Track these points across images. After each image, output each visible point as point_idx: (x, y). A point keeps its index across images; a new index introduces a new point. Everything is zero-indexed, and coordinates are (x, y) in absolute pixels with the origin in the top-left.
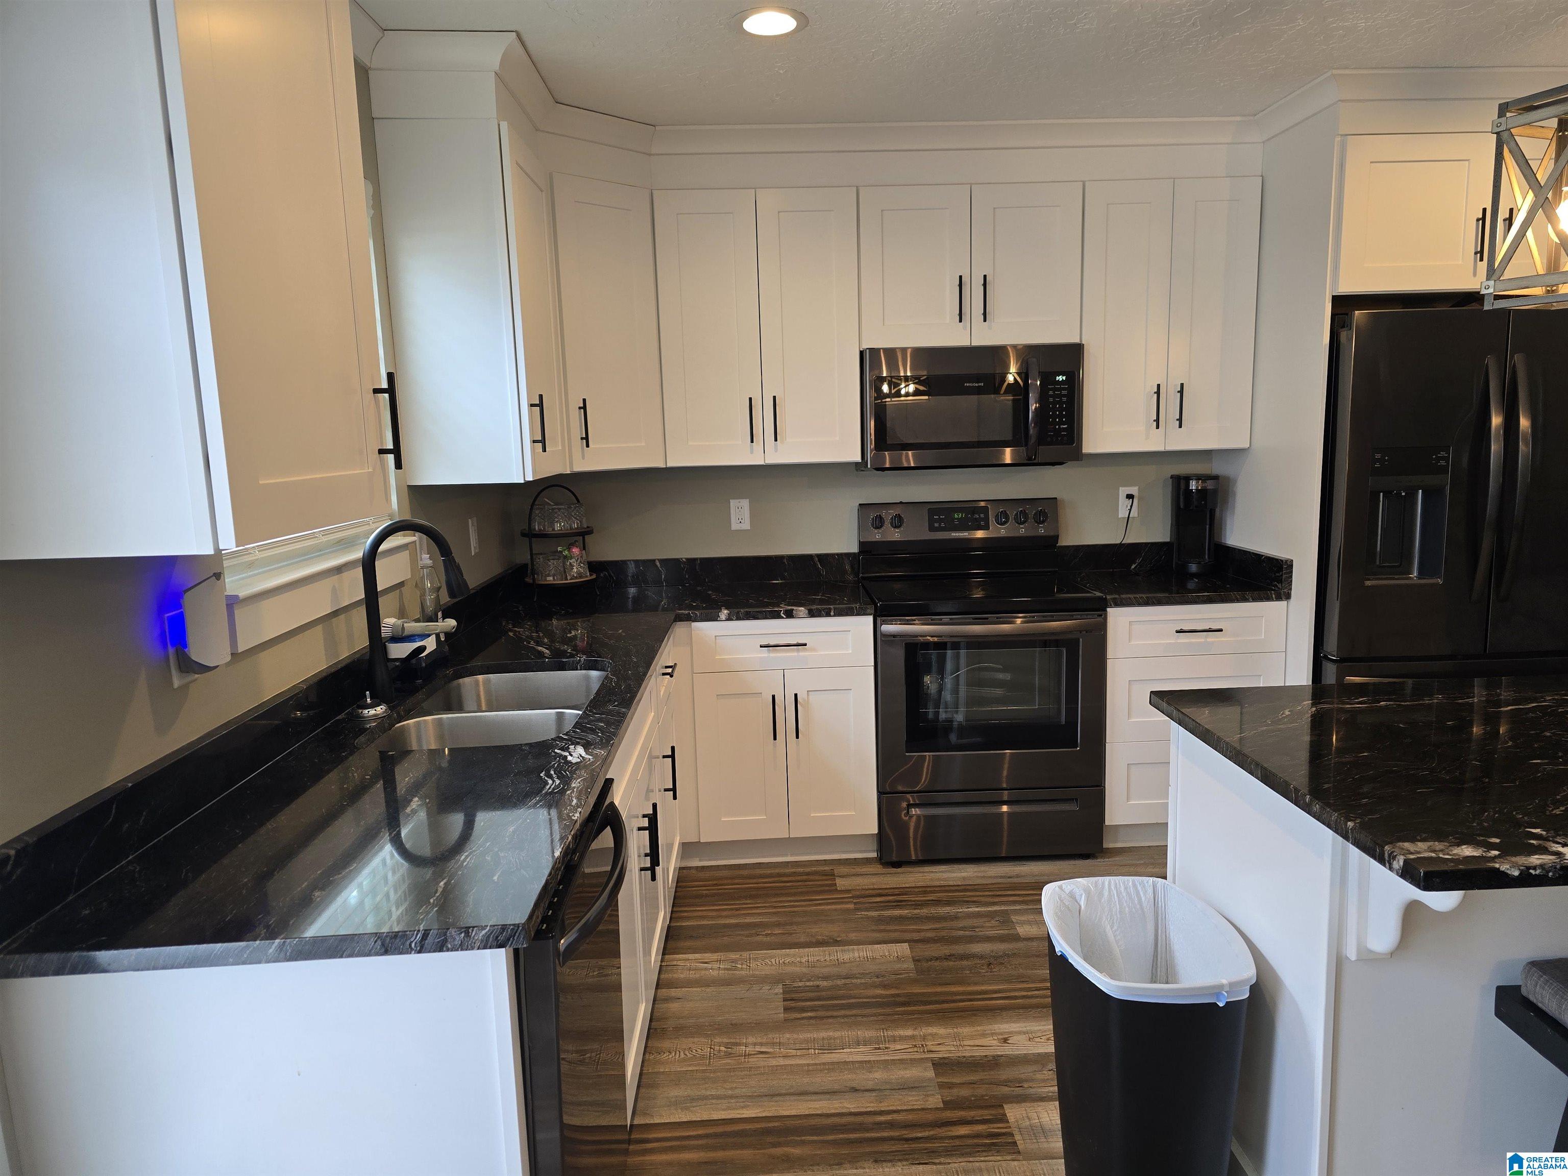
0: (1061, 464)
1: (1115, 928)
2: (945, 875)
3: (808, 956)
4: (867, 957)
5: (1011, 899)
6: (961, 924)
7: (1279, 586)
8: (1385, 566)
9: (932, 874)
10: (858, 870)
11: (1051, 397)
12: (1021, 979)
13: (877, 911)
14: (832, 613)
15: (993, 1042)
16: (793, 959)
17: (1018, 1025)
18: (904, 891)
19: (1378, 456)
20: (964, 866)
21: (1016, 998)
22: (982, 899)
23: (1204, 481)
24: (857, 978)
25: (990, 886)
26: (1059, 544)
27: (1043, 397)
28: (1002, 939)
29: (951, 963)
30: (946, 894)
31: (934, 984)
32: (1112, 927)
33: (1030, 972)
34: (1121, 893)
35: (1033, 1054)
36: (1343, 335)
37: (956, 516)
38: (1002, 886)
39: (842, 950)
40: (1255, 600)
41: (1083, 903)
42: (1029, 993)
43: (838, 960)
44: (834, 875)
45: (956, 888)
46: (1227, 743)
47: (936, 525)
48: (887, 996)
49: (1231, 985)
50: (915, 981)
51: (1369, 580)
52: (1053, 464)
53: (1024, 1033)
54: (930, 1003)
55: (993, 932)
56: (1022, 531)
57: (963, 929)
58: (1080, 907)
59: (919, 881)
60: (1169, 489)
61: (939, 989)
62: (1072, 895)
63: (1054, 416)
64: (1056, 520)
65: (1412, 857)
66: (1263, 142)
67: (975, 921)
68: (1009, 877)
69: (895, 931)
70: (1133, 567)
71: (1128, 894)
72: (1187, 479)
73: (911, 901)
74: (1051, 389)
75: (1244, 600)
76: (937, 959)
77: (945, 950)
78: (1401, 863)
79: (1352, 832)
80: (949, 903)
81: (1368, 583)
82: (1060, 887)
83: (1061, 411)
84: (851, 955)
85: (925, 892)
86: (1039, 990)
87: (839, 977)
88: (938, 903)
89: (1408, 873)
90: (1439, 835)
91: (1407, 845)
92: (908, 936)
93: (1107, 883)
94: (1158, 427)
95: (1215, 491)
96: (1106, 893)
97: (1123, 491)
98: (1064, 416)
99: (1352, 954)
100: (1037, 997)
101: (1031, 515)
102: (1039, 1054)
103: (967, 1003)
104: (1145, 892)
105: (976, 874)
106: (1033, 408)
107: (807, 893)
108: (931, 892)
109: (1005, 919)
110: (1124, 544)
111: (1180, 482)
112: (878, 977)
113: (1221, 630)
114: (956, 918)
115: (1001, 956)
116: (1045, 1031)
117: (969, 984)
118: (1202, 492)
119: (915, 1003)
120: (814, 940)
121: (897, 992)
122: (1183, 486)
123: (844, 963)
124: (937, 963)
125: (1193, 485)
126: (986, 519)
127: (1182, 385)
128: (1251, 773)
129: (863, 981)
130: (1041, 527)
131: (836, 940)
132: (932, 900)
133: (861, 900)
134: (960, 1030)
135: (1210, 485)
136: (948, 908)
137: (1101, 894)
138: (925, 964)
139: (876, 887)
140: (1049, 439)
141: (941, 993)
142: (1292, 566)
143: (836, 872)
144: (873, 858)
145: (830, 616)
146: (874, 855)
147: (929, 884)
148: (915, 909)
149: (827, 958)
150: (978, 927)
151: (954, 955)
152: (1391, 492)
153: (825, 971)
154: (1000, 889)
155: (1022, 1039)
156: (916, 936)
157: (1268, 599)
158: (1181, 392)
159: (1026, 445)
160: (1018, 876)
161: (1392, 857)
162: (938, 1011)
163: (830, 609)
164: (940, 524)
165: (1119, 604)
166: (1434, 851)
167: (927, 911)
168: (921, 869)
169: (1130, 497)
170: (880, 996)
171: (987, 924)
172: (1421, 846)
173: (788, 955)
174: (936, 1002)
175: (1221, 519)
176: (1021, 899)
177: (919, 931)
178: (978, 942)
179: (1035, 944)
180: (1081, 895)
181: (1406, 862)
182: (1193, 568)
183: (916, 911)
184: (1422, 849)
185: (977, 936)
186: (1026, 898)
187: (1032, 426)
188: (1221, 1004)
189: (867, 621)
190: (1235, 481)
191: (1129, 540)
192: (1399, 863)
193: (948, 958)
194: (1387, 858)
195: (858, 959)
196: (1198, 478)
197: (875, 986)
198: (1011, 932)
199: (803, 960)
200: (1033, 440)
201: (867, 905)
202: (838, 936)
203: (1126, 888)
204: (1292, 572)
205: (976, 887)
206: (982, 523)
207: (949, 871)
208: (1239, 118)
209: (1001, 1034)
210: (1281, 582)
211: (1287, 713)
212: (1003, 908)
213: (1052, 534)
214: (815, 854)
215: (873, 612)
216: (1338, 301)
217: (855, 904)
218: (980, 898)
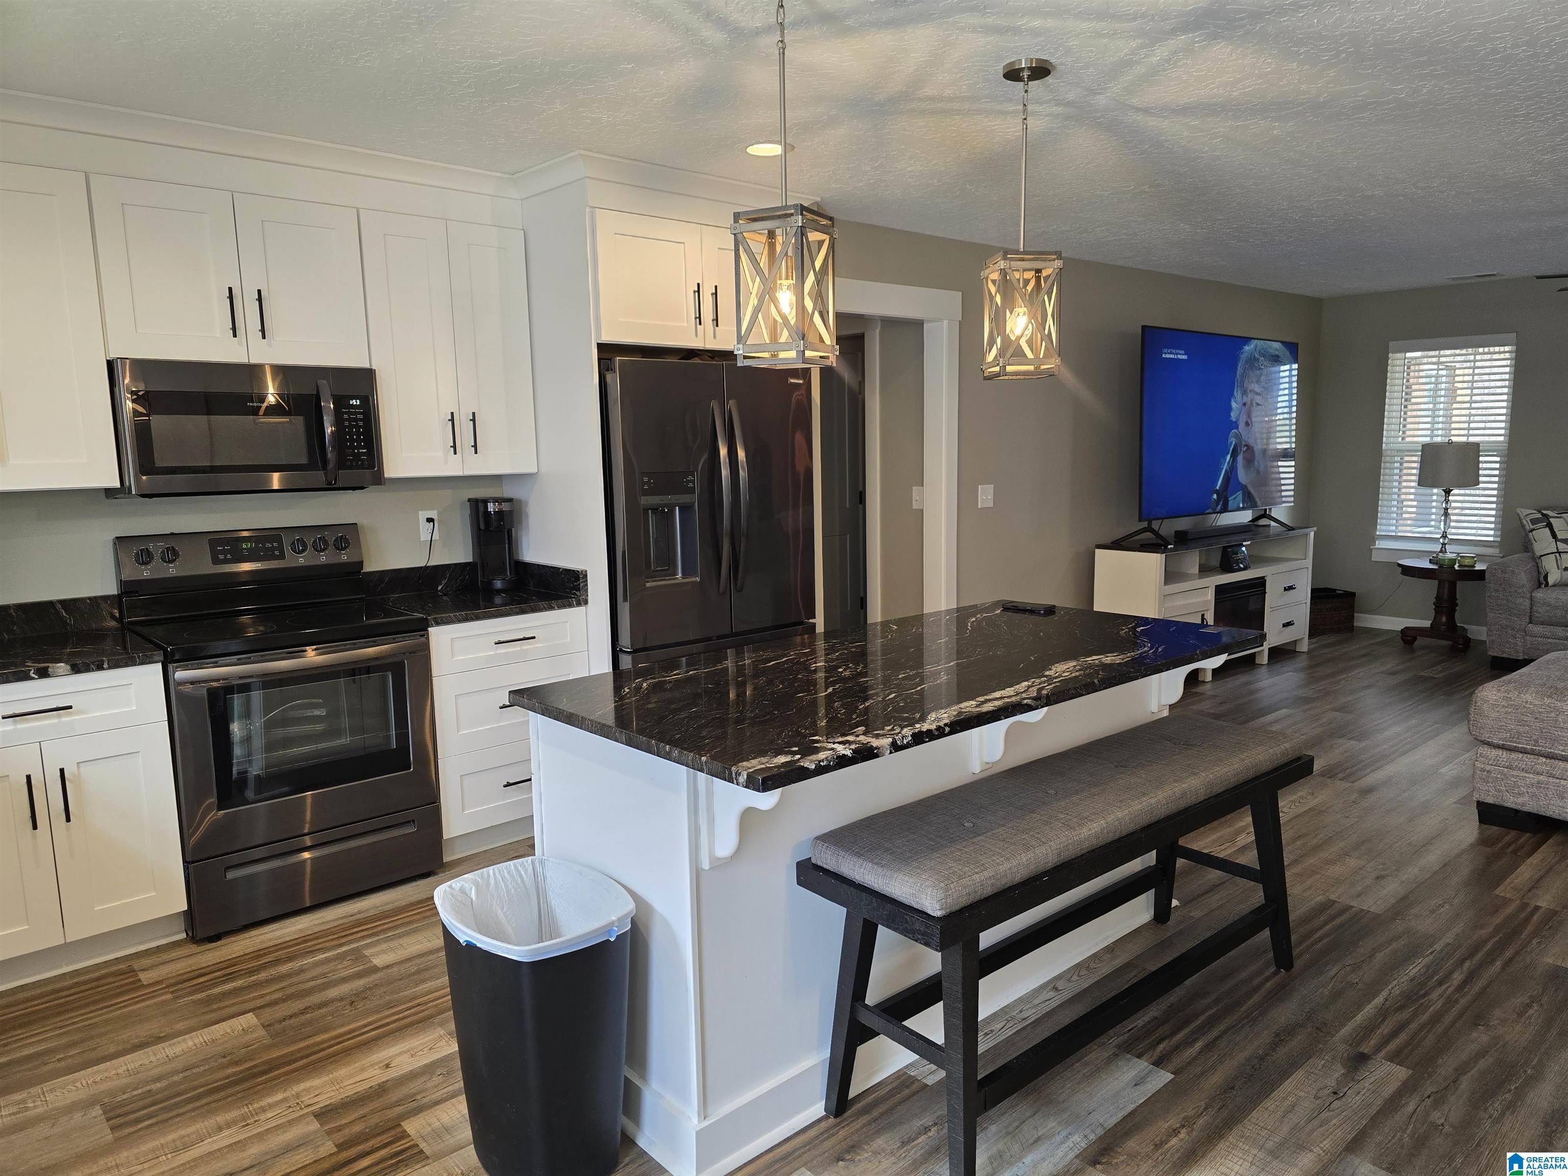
0: (362, 488)
1: (505, 909)
2: (278, 933)
3: (126, 1064)
4: (205, 1042)
5: (359, 935)
6: (308, 975)
7: (578, 593)
8: (658, 571)
9: (261, 937)
10: (165, 957)
11: (346, 420)
12: (390, 1005)
13: (203, 992)
14: (106, 666)
15: (375, 1072)
16: (106, 1074)
17: (397, 1047)
18: (232, 963)
19: (646, 479)
20: (298, 918)
21: (388, 1024)
22: (327, 944)
23: (500, 503)
24: (198, 1066)
25: (333, 930)
26: (364, 571)
27: (338, 421)
28: (359, 975)
29: (308, 1016)
30: (285, 951)
31: (294, 1042)
32: (502, 909)
33: (396, 996)
34: (505, 877)
35: (420, 1067)
36: (609, 377)
37: (244, 546)
38: (347, 925)
39: (170, 1045)
40: (560, 607)
41: (473, 896)
42: (401, 1016)
43: (167, 1056)
44: (134, 971)
45: (295, 942)
46: (592, 721)
47: (221, 557)
48: (241, 1072)
49: (620, 919)
50: (268, 1048)
51: (648, 582)
52: (354, 489)
53: (405, 1052)
54: (295, 1061)
55: (348, 972)
56: (323, 559)
57: (313, 979)
58: (472, 899)
59: (248, 948)
60: (468, 512)
61: (302, 1044)
62: (462, 890)
63: (352, 440)
64: (358, 545)
65: (751, 770)
66: (522, 200)
67: (325, 967)
68: (351, 916)
69: (234, 1004)
70: (440, 588)
71: (512, 876)
72: (485, 502)
73: (242, 970)
74: (346, 413)
75: (551, 608)
76: (291, 1017)
77: (298, 1005)
78: (745, 777)
79: (706, 765)
80: (290, 959)
81: (648, 585)
82: (450, 887)
83: (358, 435)
84: (184, 1046)
85: (259, 956)
86: (410, 1009)
87: (176, 1072)
88: (277, 962)
89: (751, 783)
90: (762, 753)
91: (745, 764)
92: (251, 1005)
93: (491, 872)
94: (455, 453)
95: (511, 513)
96: (492, 881)
97: (423, 515)
98: (362, 440)
99: (706, 866)
100: (409, 1016)
101: (331, 542)
102: (425, 1066)
103: (336, 1047)
104: (526, 872)
105: (312, 923)
106: (329, 431)
107: (104, 999)
108: (265, 954)
109: (358, 956)
110: (429, 567)
111: (477, 506)
112: (224, 1057)
113: (534, 638)
114: (301, 971)
115: (363, 991)
116: (426, 1043)
117: (335, 1029)
118: (500, 514)
119: (278, 1067)
120: (129, 1046)
121: (252, 1063)
122: (481, 509)
123: (176, 1057)
124: (293, 1020)
125: (491, 507)
126: (281, 549)
127: (474, 414)
128: (616, 740)
129: (207, 1067)
130: (344, 554)
131: (160, 1037)
132: (269, 962)
133: (179, 986)
134: (336, 1074)
135: (505, 507)
136: (290, 965)
137: (488, 884)
138: (277, 1026)
139: (193, 968)
140: (349, 463)
141: (308, 1047)
142: (586, 575)
143: (136, 968)
144: (181, 941)
145: (103, 669)
146: (184, 935)
147: (260, 947)
148: (251, 977)
149: (153, 1058)
150: (329, 973)
151: (310, 1007)
152: (657, 509)
153: (156, 1071)
154: (344, 930)
155: (405, 1058)
156: (259, 1002)
157: (570, 606)
158: (474, 420)
159: (325, 468)
160: (359, 912)
161: (738, 774)
162: (304, 1067)
163: (103, 662)
164: (226, 556)
165: (438, 623)
166: (763, 764)
167: (266, 974)
168: (247, 935)
169: (430, 520)
170: (234, 1074)
171: (339, 967)
172: (754, 762)
173: (98, 1072)
174: (302, 1058)
175: (517, 537)
176: (370, 932)
177: (262, 996)
178: (333, 987)
179: (395, 969)
180: (472, 888)
181: (748, 775)
182: (498, 584)
183: (252, 978)
184: (756, 764)
185: (330, 981)
186: (375, 930)
187: (329, 449)
188: (612, 939)
189: (155, 671)
190: (527, 503)
191: (435, 562)
192: (743, 778)
193: (304, 1011)
194: (734, 776)
195: (195, 1047)
196: (496, 500)
197: (223, 1067)
198: (368, 965)
199: (120, 1071)
200: (331, 465)
201: (188, 990)
202: (161, 1032)
203: (509, 873)
204: (587, 581)
205: (317, 935)
206: (277, 553)
207: (281, 928)
208: (499, 174)
209: (379, 1063)
210: (579, 590)
211: (628, 690)
212: (352, 946)
213: (355, 560)
214: (101, 955)
215: (162, 658)
216: (603, 348)
217: (172, 993)
218: (324, 944)
